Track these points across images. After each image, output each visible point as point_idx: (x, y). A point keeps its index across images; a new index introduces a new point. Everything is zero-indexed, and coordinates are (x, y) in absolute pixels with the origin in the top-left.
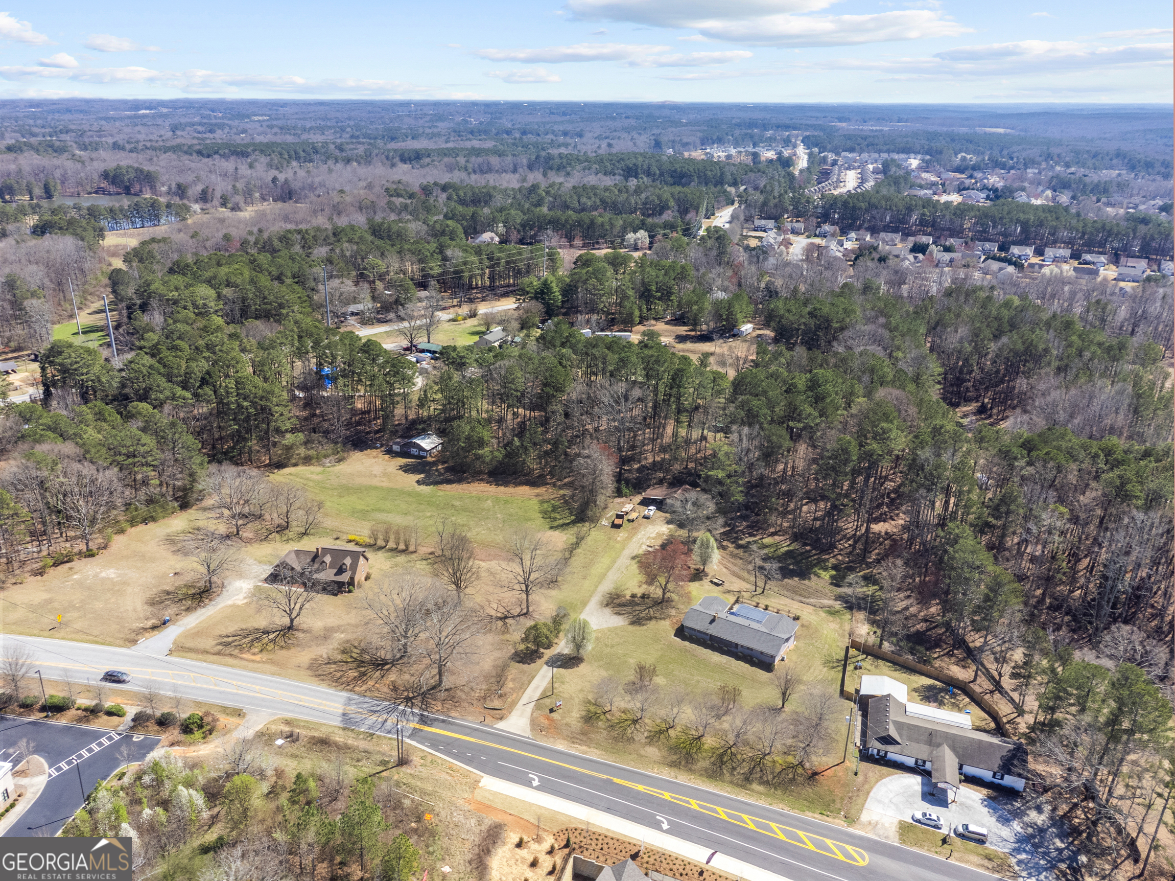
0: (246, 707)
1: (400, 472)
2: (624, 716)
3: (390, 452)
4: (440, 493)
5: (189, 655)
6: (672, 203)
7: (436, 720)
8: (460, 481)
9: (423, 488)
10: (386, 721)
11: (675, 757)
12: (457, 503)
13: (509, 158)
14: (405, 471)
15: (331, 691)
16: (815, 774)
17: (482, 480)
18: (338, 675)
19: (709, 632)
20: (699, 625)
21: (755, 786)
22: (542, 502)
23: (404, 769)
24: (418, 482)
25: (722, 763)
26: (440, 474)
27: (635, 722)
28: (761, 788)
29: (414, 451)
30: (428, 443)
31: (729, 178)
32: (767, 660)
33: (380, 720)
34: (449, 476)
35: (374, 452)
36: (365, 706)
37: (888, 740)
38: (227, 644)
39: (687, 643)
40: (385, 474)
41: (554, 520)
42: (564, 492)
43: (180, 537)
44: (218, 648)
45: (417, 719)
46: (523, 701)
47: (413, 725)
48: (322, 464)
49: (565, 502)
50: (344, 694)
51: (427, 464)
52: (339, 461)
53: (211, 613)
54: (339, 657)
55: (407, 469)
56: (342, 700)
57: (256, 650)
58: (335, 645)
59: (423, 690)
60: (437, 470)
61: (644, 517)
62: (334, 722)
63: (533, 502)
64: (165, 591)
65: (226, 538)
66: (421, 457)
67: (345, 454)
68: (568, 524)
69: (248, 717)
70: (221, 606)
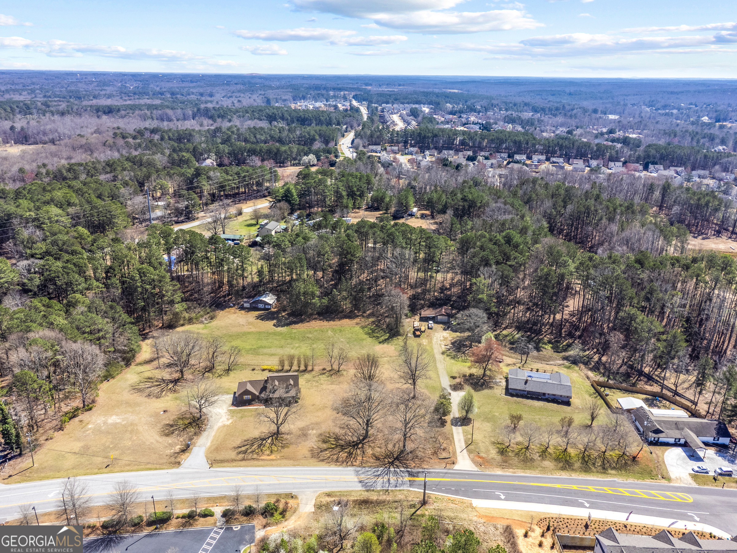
0: (294, 492)
1: (258, 321)
2: (519, 447)
3: (242, 308)
4: (294, 331)
5: (226, 464)
7: (419, 472)
8: (302, 321)
9: (280, 329)
10: (389, 480)
11: (561, 464)
12: (310, 336)
14: (262, 320)
15: (340, 468)
16: (634, 458)
17: (315, 319)
18: (335, 457)
19: (527, 389)
20: (520, 386)
21: (610, 471)
22: (363, 327)
23: (427, 507)
24: (274, 325)
25: (587, 462)
26: (286, 319)
27: (527, 448)
28: (613, 472)
29: (261, 306)
30: (270, 299)
32: (565, 400)
33: (385, 480)
34: (291, 319)
35: (232, 310)
36: (369, 473)
37: (658, 431)
38: (245, 452)
39: (515, 398)
40: (249, 323)
41: (378, 338)
42: (371, 320)
43: (142, 386)
44: (241, 456)
45: (407, 474)
46: (458, 450)
47: (407, 478)
48: (202, 322)
49: (377, 325)
50: (350, 468)
51: (274, 313)
52: (212, 319)
53: (213, 434)
54: (325, 446)
55: (262, 318)
56: (353, 473)
57: (268, 452)
58: (315, 439)
59: (395, 456)
60: (283, 316)
61: (429, 328)
62: (359, 487)
63: (358, 328)
64: (168, 425)
65: (176, 381)
66: (268, 309)
67: (211, 314)
68: (388, 339)
69: (300, 497)
70: (216, 428)
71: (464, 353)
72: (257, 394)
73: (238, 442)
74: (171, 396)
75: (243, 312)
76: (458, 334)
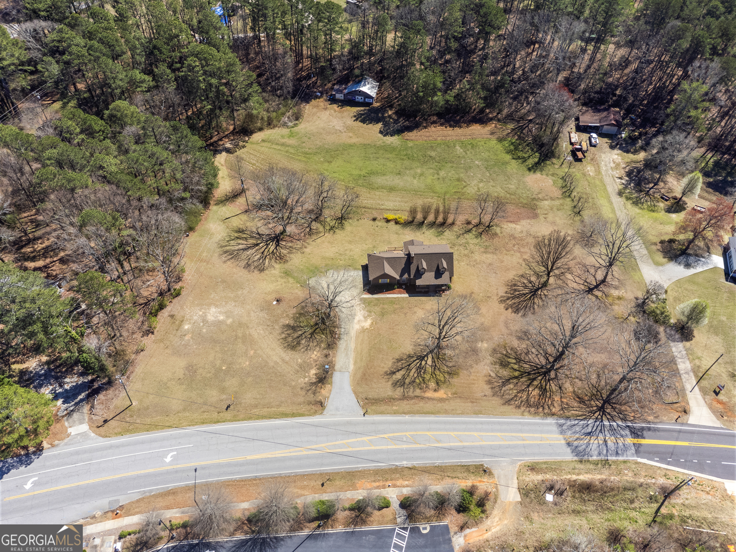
0: (486, 461)
1: (358, 123)
3: (333, 100)
4: (410, 144)
5: (383, 408)
7: (643, 429)
8: (418, 126)
9: (389, 139)
10: (605, 441)
12: (433, 154)
14: (363, 121)
15: (537, 420)
17: (434, 122)
18: (524, 396)
22: (500, 140)
24: (381, 132)
26: (396, 122)
29: (359, 99)
30: (370, 88)
33: (601, 442)
34: (402, 121)
35: (321, 102)
36: (578, 429)
38: (403, 383)
41: (524, 160)
42: (511, 126)
43: (235, 246)
44: (399, 391)
45: (627, 432)
46: (688, 387)
47: (630, 440)
48: (285, 125)
49: (520, 138)
50: (550, 421)
51: (377, 111)
52: (297, 119)
53: (352, 345)
54: (505, 373)
55: (362, 119)
56: (555, 428)
57: (432, 385)
58: (489, 359)
59: (605, 396)
60: (390, 117)
61: (591, 145)
62: (568, 456)
63: (493, 142)
64: (288, 326)
65: (277, 239)
66: (369, 104)
67: (295, 109)
68: (537, 164)
69: (495, 472)
70: (353, 333)
71: (647, 193)
72: (398, 277)
73: (388, 364)
74: (277, 269)
75: (335, 106)
76: (631, 156)
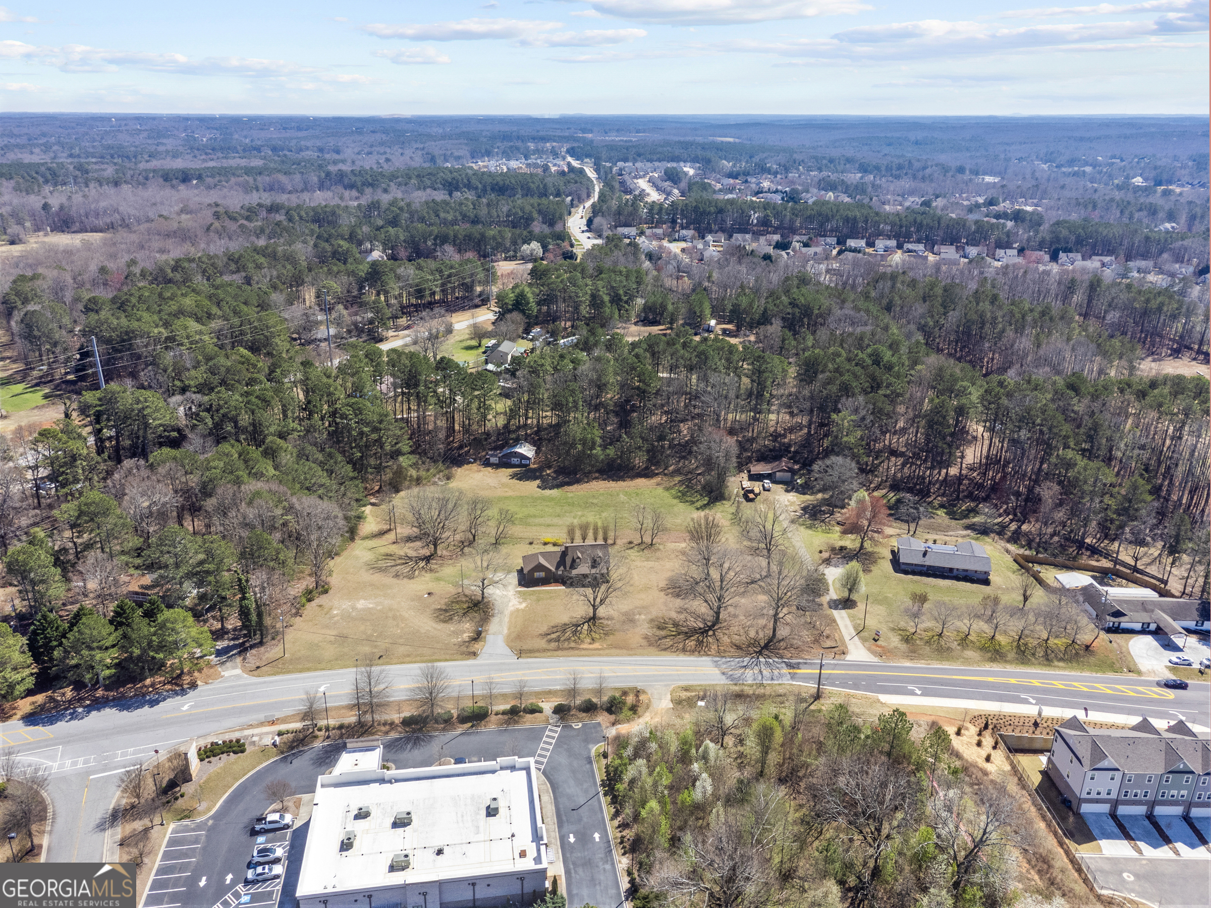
0: (638, 685)
1: (515, 481)
2: (930, 634)
3: (487, 464)
4: (570, 495)
6: (535, 215)
7: (799, 663)
8: (578, 481)
9: (548, 492)
10: (761, 672)
11: (989, 655)
12: (595, 501)
13: (297, 177)
14: (520, 479)
15: (692, 658)
16: (1088, 647)
17: (596, 478)
18: (681, 646)
19: (927, 563)
20: (917, 560)
21: (1056, 663)
22: (667, 489)
23: (822, 701)
24: (539, 487)
25: (1024, 652)
26: (554, 479)
27: (940, 635)
28: (1061, 664)
29: (515, 461)
30: (526, 450)
31: (552, 190)
32: (982, 577)
33: (756, 672)
34: (561, 478)
35: (474, 467)
36: (733, 664)
37: (1118, 614)
38: (558, 640)
39: (910, 576)
40: (504, 485)
41: (693, 503)
42: (678, 479)
43: (382, 564)
44: (554, 645)
45: (784, 665)
46: (847, 638)
47: (785, 671)
48: (435, 483)
49: (687, 486)
50: (704, 658)
51: (535, 470)
52: (448, 478)
53: (506, 619)
54: (663, 633)
55: (521, 477)
56: (710, 663)
57: (588, 640)
58: (647, 625)
59: (762, 644)
60: (548, 475)
61: (764, 489)
62: (723, 680)
63: (660, 490)
64: (440, 610)
65: (427, 559)
66: (526, 466)
67: (447, 472)
68: (708, 504)
69: (649, 692)
70: (507, 612)
71: (823, 521)
72: (553, 570)
73: (544, 629)
74: (428, 576)
75: (489, 469)
76: (807, 497)
